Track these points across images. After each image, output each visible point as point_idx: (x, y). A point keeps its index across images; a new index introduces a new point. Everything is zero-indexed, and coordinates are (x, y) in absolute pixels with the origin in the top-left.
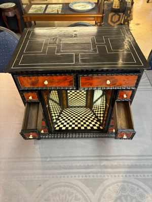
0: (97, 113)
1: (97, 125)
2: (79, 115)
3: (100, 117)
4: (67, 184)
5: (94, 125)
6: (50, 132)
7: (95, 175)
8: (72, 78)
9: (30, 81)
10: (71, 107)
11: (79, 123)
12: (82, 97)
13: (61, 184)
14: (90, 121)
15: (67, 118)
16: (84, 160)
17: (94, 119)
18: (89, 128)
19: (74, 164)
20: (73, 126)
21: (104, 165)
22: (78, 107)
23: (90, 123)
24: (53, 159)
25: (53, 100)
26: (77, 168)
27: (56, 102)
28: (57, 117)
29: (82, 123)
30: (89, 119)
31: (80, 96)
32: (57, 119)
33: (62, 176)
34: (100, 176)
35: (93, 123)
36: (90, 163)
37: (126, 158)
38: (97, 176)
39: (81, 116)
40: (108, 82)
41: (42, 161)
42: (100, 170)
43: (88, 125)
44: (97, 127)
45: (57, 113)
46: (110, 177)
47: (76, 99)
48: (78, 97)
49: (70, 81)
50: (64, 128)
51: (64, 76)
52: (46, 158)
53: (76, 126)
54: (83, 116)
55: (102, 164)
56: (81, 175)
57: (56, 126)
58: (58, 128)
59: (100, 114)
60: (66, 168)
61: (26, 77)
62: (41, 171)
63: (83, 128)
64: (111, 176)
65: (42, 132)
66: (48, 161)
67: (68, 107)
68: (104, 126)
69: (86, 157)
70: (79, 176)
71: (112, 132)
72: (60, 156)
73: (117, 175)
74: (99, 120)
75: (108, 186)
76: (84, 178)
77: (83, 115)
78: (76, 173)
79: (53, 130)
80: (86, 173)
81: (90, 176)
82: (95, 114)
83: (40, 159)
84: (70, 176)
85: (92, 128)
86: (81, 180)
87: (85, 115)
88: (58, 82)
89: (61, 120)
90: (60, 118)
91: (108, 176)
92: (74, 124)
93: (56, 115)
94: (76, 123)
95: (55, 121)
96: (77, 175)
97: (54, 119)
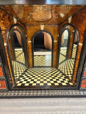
0: (63, 71)
1: (66, 82)
2: (44, 73)
3: (68, 74)
5: (62, 82)
6: (10, 89)
10: (37, 67)
11: (45, 80)
14: (57, 78)
15: (32, 75)
18: (56, 84)
20: (38, 82)
22: (44, 67)
23: (58, 80)
28: (20, 74)
29: (48, 80)
30: (56, 76)
35: (61, 80)
39: (47, 74)
43: (55, 82)
45: (22, 72)
50: (27, 85)
53: (42, 82)
54: (49, 74)
58: (20, 85)
63: (49, 84)
68: (74, 82)
74: (67, 77)
79: (14, 86)
85: (60, 84)
89: (25, 77)
90: (24, 75)
92: (39, 80)
94: (42, 80)
95: (18, 77)
97: (16, 76)
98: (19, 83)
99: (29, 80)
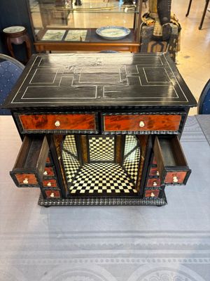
0: (129, 170)
1: (129, 187)
2: (104, 173)
3: (134, 176)
4: (84, 272)
5: (125, 188)
6: (63, 197)
7: (125, 259)
8: (92, 117)
9: (35, 121)
10: (94, 162)
11: (104, 185)
12: (110, 149)
13: (76, 271)
14: (119, 182)
15: (88, 177)
16: (110, 237)
17: (125, 179)
18: (118, 191)
19: (96, 242)
20: (96, 188)
21: (138, 245)
22: (104, 162)
23: (120, 184)
24: (67, 235)
25: (69, 153)
26: (100, 248)
27: (72, 155)
28: (73, 175)
29: (108, 185)
30: (118, 179)
31: (107, 147)
32: (74, 179)
33: (78, 260)
34: (133, 261)
35: (124, 184)
36: (118, 242)
37: (170, 234)
38: (128, 261)
39: (107, 174)
40: (142, 124)
41: (50, 238)
42: (132, 252)
43: (117, 188)
44: (130, 190)
45: (74, 170)
46: (146, 262)
47: (101, 151)
48: (104, 149)
49: (91, 122)
50: (83, 191)
51: (82, 115)
52: (57, 233)
53: (100, 188)
54: (110, 175)
55: (135, 243)
56: (104, 259)
57: (72, 188)
58: (74, 191)
59: (134, 172)
60: (83, 248)
61: (30, 116)
62: (47, 253)
63: (109, 191)
64: (149, 261)
65: (52, 195)
66: (60, 238)
67: (89, 162)
68: (138, 188)
69: (114, 232)
70: (102, 261)
71: (150, 197)
72: (77, 230)
73: (156, 259)
74: (132, 181)
75: (144, 275)
76: (110, 263)
77: (110, 173)
78: (99, 256)
79: (67, 193)
80: (112, 256)
81: (118, 261)
82: (126, 172)
83: (48, 236)
84: (89, 260)
85: (122, 191)
86: (104, 266)
87: (113, 173)
88: (73, 124)
89: (79, 179)
90: (78, 177)
91: (144, 261)
92: (97, 185)
93: (73, 172)
94: (100, 185)
95: (70, 181)
96: (99, 259)
97: (69, 179)
98: (74, 189)
99: (85, 185)
